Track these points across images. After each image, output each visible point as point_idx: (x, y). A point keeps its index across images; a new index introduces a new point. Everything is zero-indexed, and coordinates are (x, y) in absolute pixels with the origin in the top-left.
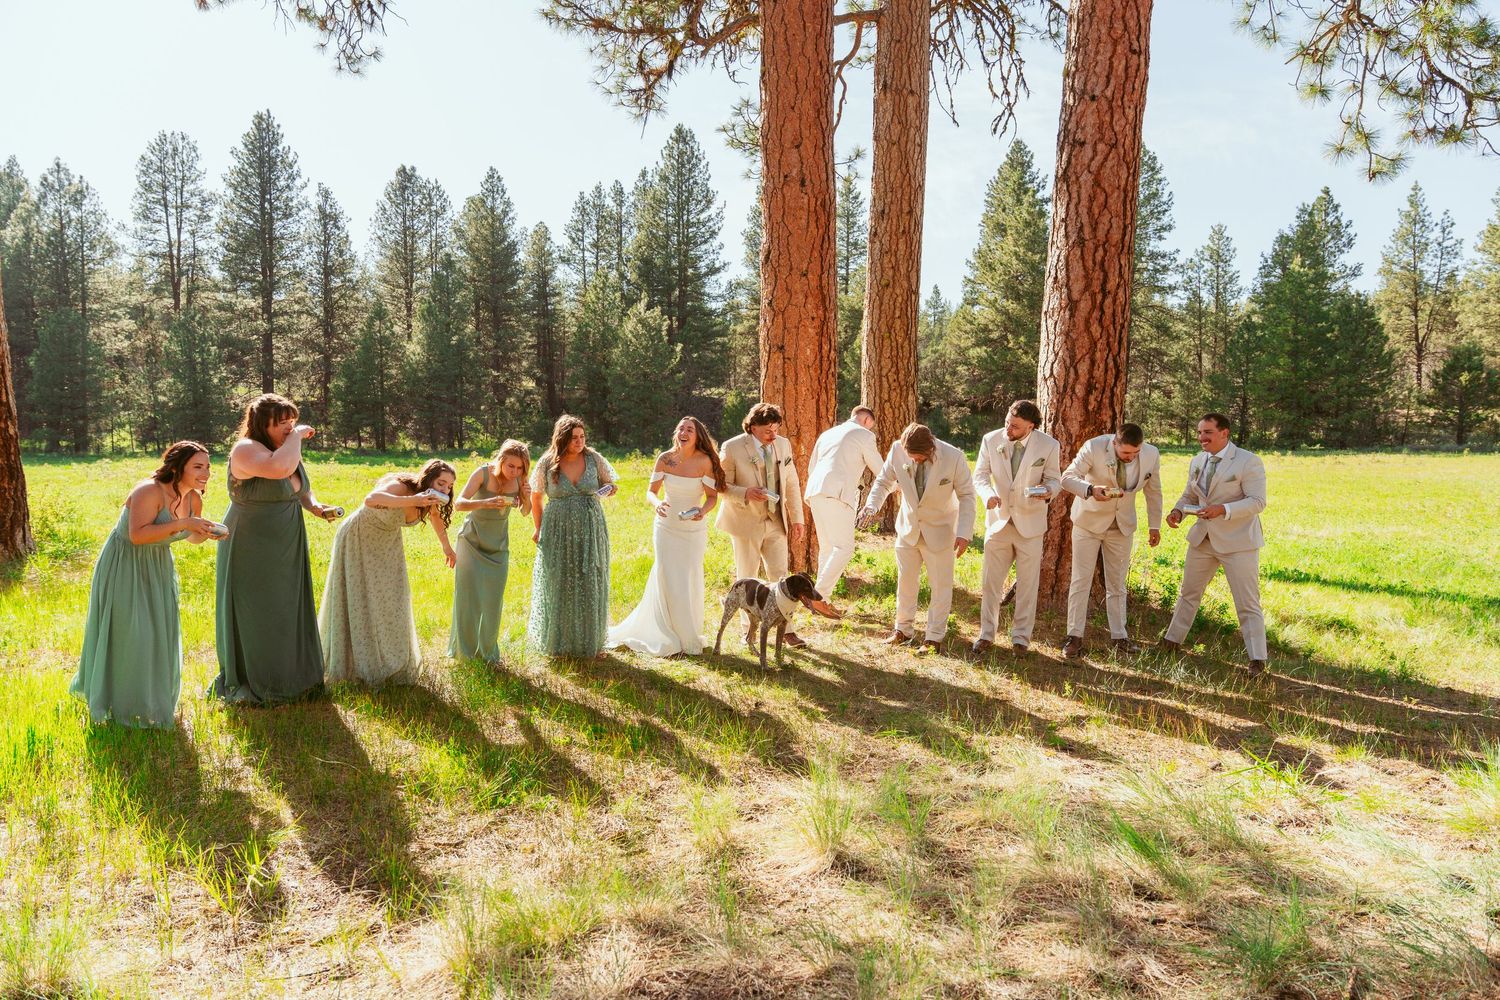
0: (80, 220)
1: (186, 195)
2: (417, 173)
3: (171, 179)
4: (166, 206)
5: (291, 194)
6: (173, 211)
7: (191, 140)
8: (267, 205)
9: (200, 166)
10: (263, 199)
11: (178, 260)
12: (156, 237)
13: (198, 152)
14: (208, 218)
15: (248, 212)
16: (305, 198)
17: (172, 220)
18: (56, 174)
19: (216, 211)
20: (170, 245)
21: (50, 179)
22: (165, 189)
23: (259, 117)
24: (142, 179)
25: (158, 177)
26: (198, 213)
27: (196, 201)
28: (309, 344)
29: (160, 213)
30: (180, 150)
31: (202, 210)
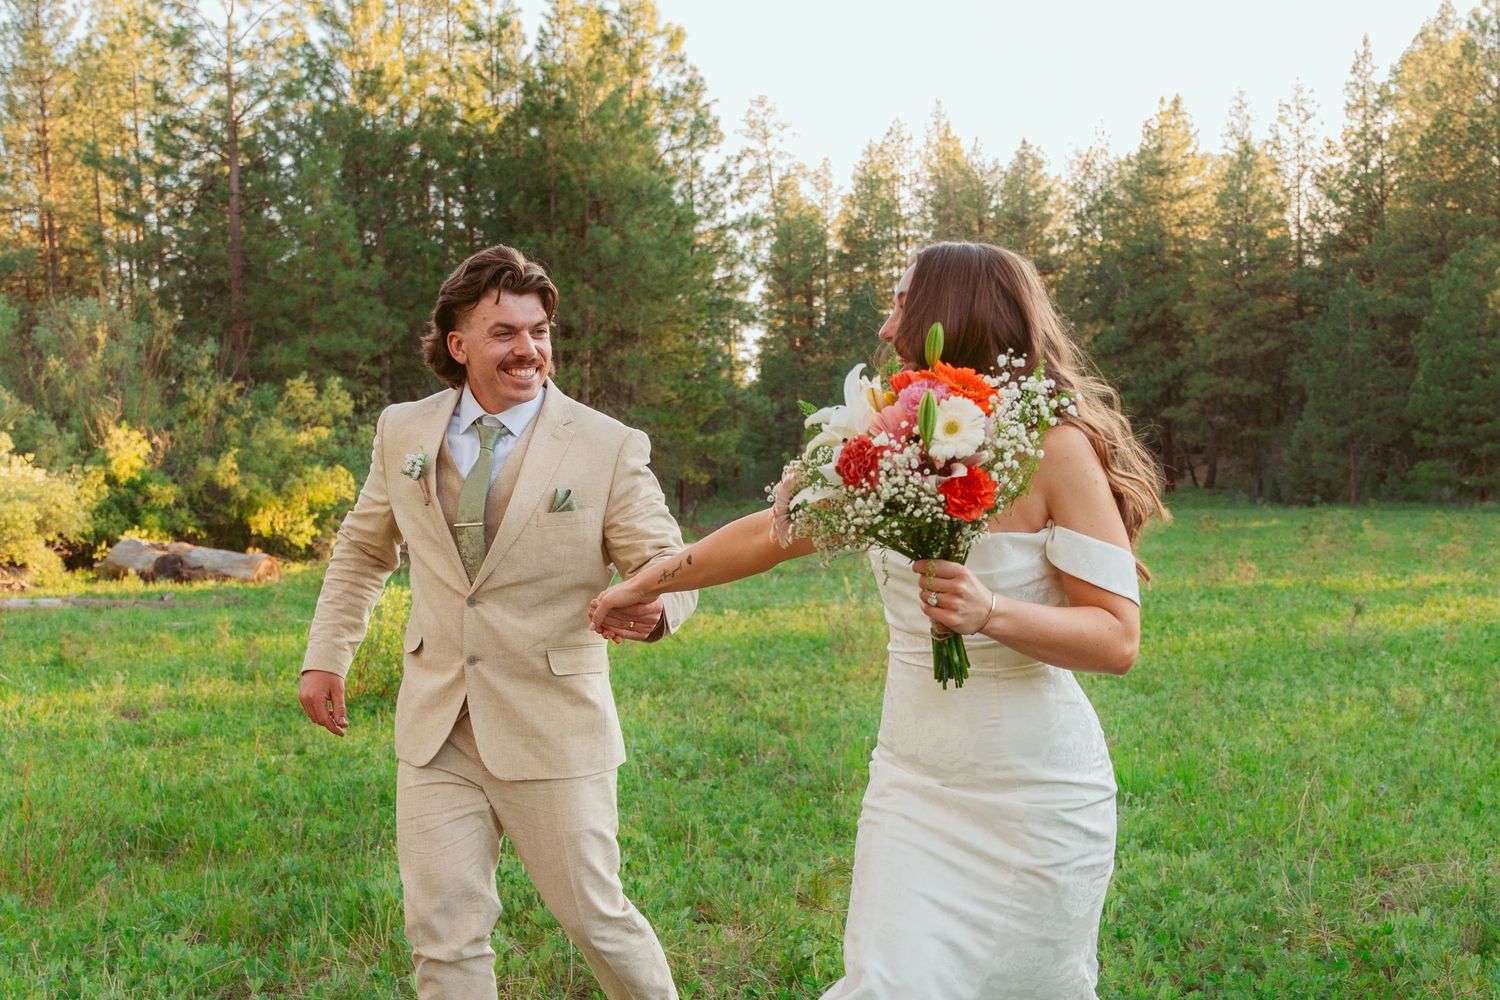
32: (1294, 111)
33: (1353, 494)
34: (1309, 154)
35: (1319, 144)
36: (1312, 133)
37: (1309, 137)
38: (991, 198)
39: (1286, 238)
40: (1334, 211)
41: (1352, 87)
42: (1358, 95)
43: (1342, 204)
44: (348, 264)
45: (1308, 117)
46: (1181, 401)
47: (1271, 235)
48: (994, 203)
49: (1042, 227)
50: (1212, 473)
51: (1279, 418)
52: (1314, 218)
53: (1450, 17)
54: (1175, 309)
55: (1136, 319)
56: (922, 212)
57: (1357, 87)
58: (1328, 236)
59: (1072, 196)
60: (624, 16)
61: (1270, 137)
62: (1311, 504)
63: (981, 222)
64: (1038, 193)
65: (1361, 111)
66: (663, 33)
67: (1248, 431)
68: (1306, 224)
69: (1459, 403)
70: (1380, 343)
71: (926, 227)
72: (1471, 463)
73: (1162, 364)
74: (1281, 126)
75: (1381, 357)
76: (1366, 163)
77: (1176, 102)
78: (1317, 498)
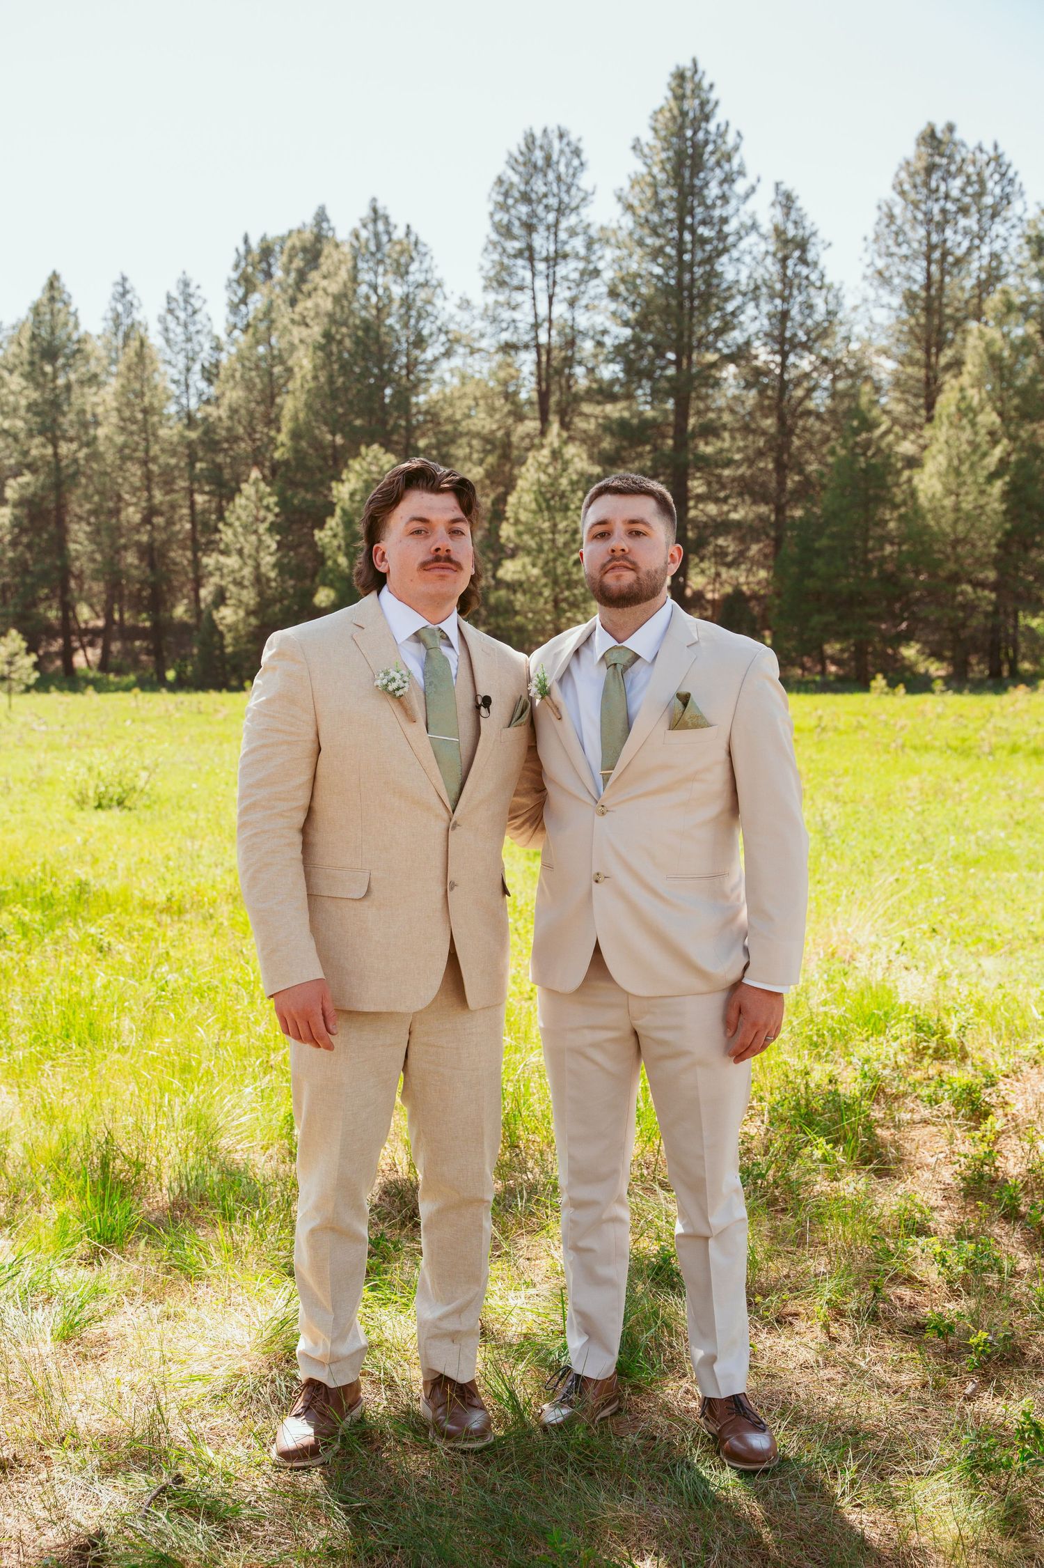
0: (407, 302)
1: (563, 236)
2: (958, 135)
3: (540, 210)
4: (531, 259)
5: (728, 210)
6: (541, 266)
7: (573, 137)
8: (687, 237)
9: (585, 181)
10: (682, 227)
11: (549, 352)
12: (517, 315)
13: (584, 157)
14: (596, 273)
15: (657, 253)
16: (753, 216)
17: (541, 283)
18: (371, 227)
19: (606, 259)
20: (536, 326)
21: (364, 234)
22: (530, 228)
23: (680, 76)
24: (497, 217)
25: (524, 209)
26: (581, 265)
27: (578, 244)
28: (749, 489)
29: (521, 272)
30: (555, 157)
31: (587, 260)
32: (182, 304)
34: (197, 348)
36: (199, 327)
37: (198, 332)
41: (235, 285)
45: (195, 312)
74: (169, 318)
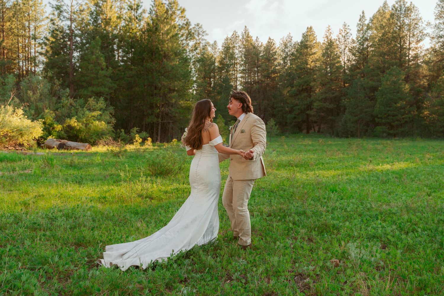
33: (359, 135)
35: (350, 40)
38: (260, 53)
39: (341, 66)
40: (354, 58)
42: (361, 27)
43: (356, 57)
44: (102, 69)
46: (311, 109)
47: (336, 65)
48: (261, 54)
49: (274, 61)
50: (319, 128)
51: (338, 115)
52: (348, 60)
53: (386, 6)
54: (311, 84)
55: (300, 87)
56: (241, 57)
57: (361, 25)
58: (352, 65)
59: (282, 53)
60: (170, 5)
61: (337, 38)
62: (347, 137)
63: (258, 60)
64: (273, 53)
65: (362, 32)
66: (180, 10)
67: (330, 117)
68: (346, 62)
69: (388, 111)
70: (367, 94)
71: (242, 61)
72: (392, 127)
73: (307, 99)
75: (367, 98)
76: (363, 45)
77: (311, 28)
78: (349, 136)
